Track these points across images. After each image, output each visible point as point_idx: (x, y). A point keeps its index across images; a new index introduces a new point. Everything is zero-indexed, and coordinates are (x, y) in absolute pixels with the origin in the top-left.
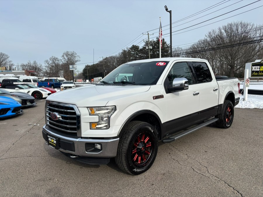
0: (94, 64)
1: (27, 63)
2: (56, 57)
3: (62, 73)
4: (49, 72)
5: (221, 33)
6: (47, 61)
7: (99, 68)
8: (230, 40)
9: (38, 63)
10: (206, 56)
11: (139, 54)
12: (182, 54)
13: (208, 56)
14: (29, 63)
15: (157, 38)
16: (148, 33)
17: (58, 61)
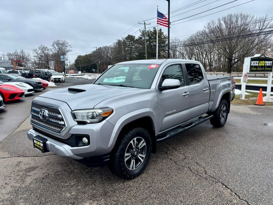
0: (87, 55)
1: (14, 52)
2: (46, 46)
3: (53, 64)
4: (38, 62)
5: (220, 24)
6: (35, 50)
7: (92, 59)
8: (229, 32)
9: (25, 53)
10: (204, 48)
11: (135, 44)
12: (179, 46)
13: (206, 48)
14: (15, 52)
15: (154, 28)
16: (145, 23)
17: (48, 50)
